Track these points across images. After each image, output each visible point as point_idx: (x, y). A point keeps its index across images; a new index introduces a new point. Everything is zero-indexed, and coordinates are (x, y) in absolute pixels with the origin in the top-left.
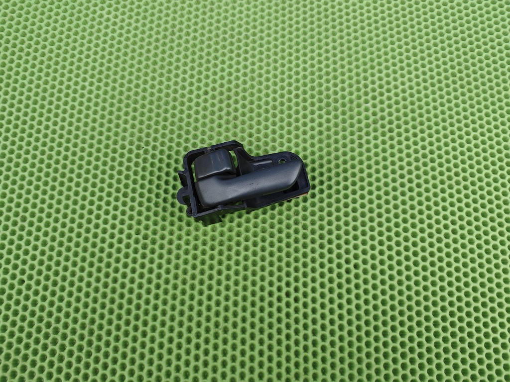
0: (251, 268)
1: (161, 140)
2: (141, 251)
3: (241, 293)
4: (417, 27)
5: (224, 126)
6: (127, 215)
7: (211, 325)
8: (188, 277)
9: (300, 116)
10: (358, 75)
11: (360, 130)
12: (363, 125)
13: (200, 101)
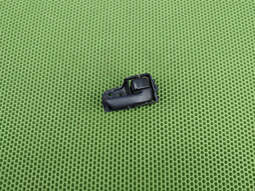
0: (115, 130)
1: (74, 73)
2: (66, 123)
3: (110, 141)
4: (191, 19)
5: (103, 67)
6: (60, 107)
7: (97, 155)
8: (86, 135)
9: (137, 61)
10: (163, 42)
11: (164, 67)
12: (165, 65)
13: (92, 55)
